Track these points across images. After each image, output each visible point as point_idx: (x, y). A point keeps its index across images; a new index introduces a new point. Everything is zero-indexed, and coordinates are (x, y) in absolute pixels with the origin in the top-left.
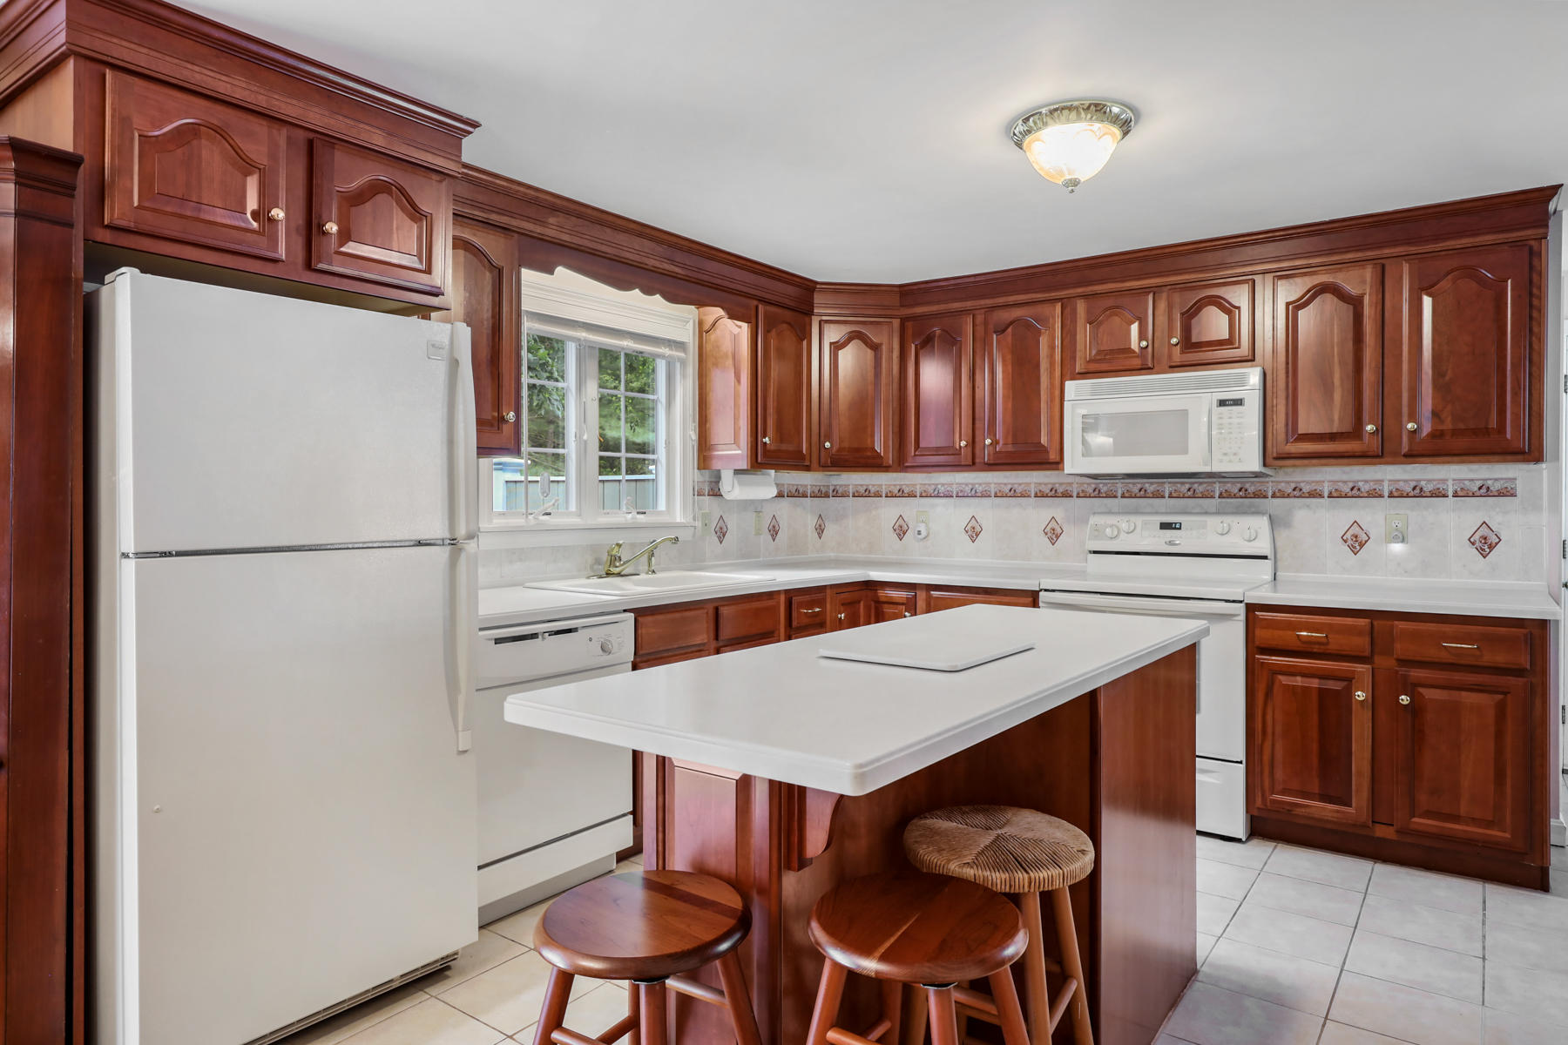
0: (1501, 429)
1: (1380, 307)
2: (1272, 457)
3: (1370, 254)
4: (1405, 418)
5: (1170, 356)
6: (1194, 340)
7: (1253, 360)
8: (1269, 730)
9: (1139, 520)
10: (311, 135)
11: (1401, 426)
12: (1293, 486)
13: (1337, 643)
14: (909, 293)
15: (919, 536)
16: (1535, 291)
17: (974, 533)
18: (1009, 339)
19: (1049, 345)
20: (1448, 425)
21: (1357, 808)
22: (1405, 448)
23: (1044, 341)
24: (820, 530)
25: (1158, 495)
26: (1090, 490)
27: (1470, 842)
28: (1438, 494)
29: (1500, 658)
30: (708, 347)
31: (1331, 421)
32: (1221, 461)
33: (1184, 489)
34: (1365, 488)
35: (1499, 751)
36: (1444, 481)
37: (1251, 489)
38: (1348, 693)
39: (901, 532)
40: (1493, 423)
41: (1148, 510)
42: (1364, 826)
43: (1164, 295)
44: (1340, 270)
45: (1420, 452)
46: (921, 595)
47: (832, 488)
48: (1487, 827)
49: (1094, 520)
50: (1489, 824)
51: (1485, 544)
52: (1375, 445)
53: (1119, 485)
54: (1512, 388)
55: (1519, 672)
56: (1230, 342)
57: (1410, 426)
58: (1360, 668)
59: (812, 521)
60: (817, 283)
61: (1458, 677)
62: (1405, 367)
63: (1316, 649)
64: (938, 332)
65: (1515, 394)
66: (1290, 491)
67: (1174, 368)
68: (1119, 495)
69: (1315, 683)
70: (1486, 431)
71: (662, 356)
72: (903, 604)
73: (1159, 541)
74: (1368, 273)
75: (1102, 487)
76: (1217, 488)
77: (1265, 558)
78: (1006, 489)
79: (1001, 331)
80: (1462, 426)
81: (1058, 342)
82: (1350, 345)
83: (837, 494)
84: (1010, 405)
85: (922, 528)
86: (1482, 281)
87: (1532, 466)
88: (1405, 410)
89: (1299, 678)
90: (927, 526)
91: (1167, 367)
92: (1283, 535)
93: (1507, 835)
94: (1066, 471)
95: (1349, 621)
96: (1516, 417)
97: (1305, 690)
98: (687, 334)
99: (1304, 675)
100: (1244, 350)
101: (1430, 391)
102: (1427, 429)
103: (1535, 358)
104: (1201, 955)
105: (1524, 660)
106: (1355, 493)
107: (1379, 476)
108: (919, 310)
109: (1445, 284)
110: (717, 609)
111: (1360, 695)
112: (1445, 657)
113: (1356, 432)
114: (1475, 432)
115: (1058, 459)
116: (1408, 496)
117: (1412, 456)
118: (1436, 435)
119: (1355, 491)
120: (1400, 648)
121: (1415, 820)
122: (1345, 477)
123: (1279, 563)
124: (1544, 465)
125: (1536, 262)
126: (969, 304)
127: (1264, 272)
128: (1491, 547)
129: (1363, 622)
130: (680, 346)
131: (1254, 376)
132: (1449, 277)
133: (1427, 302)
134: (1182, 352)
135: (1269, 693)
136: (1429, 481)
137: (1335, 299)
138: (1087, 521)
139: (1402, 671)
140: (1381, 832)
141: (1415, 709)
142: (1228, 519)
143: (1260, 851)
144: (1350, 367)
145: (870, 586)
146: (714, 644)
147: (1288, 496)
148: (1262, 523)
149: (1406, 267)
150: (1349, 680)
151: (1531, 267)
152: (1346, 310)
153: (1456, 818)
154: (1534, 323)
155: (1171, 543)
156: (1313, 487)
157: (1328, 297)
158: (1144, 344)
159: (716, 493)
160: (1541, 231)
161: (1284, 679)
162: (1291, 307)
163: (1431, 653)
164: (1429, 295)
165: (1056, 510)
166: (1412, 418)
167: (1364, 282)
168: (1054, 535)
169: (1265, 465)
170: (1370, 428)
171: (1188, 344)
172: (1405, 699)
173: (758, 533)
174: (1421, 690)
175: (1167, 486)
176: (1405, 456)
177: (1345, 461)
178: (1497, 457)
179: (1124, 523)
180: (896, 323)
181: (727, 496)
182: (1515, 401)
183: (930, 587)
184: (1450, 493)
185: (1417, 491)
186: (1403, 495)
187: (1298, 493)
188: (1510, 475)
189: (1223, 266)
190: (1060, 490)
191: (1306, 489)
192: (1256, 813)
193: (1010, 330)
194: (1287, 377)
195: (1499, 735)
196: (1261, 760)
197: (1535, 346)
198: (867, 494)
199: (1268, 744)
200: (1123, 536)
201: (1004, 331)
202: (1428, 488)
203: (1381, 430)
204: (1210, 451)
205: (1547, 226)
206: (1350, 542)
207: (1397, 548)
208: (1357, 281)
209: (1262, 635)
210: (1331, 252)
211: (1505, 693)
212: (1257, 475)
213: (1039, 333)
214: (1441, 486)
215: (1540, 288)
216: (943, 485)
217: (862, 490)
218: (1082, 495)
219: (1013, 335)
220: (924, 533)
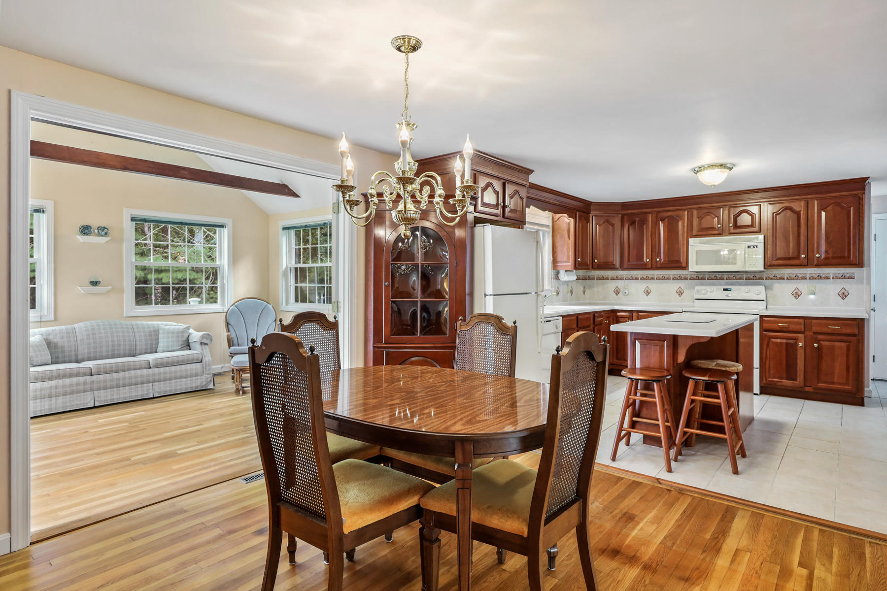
0: (849, 257)
1: (807, 215)
2: (767, 266)
3: (803, 197)
4: (815, 253)
5: (729, 230)
6: (738, 225)
7: (760, 232)
8: (768, 357)
9: (715, 288)
10: (504, 181)
11: (814, 255)
12: (774, 275)
13: (792, 327)
14: (625, 206)
15: (626, 294)
16: (861, 211)
17: (648, 293)
18: (666, 223)
19: (682, 226)
20: (831, 255)
21: (800, 381)
22: (815, 263)
23: (680, 224)
24: (584, 292)
25: (722, 279)
26: (695, 277)
27: (838, 391)
28: (827, 278)
29: (848, 331)
30: (556, 227)
31: (789, 253)
32: (749, 267)
33: (732, 276)
34: (800, 276)
35: (847, 361)
36: (829, 274)
37: (758, 276)
38: (796, 344)
39: (617, 292)
40: (846, 255)
41: (718, 284)
42: (802, 388)
43: (727, 209)
44: (793, 202)
45: (820, 264)
46: (635, 315)
47: (587, 276)
48: (844, 386)
49: (697, 288)
50: (844, 384)
51: (844, 295)
52: (805, 262)
53: (707, 275)
54: (853, 244)
55: (854, 335)
56: (752, 226)
57: (817, 255)
58: (801, 336)
59: (582, 289)
60: (592, 202)
61: (834, 337)
62: (815, 235)
63: (785, 330)
64: (637, 219)
65: (854, 245)
66: (772, 277)
67: (731, 234)
68: (707, 278)
69: (784, 341)
70: (844, 257)
71: (541, 230)
72: (627, 318)
73: (724, 295)
74: (803, 203)
75: (700, 277)
76: (745, 276)
77: (763, 301)
78: (661, 277)
79: (662, 220)
80: (835, 256)
81: (686, 224)
82: (796, 228)
83: (589, 278)
84: (667, 246)
85: (627, 291)
86: (843, 208)
87: (860, 269)
88: (815, 250)
89: (779, 340)
90: (628, 290)
91: (728, 234)
92: (769, 293)
93: (850, 388)
94: (690, 270)
95: (796, 320)
96: (854, 253)
97: (781, 343)
98: (549, 222)
99: (780, 338)
100: (757, 229)
101: (824, 244)
102: (823, 256)
103: (861, 233)
104: (755, 416)
105: (856, 331)
106: (797, 278)
107: (805, 272)
108: (629, 212)
109: (830, 208)
110: (577, 317)
111: (800, 344)
112: (829, 331)
113: (798, 257)
114: (840, 258)
115: (686, 266)
116: (816, 279)
117: (818, 265)
118: (826, 258)
119: (796, 277)
120: (815, 329)
121: (820, 384)
122: (793, 272)
123: (768, 303)
124: (864, 268)
125: (861, 201)
126: (650, 210)
127: (764, 202)
128: (846, 296)
129: (802, 321)
130: (547, 226)
131: (761, 237)
132: (831, 206)
133: (823, 214)
134: (734, 229)
135: (768, 345)
136: (824, 274)
137: (791, 212)
138: (694, 288)
139: (815, 336)
140: (807, 389)
141: (819, 349)
142: (749, 287)
143: (765, 397)
144: (796, 235)
145: (614, 312)
146: (577, 329)
147: (772, 279)
148: (762, 288)
149: (816, 202)
150: (796, 339)
151: (859, 203)
152: (795, 216)
153: (833, 383)
154: (860, 222)
155: (727, 296)
156: (781, 276)
157: (788, 212)
158: (719, 226)
159: (557, 278)
160: (863, 191)
161: (773, 340)
162: (774, 214)
163: (825, 330)
164: (824, 211)
165: (682, 284)
166: (818, 253)
167: (801, 207)
168: (680, 293)
169: (764, 268)
170: (803, 256)
171: (736, 226)
172: (816, 345)
173: (568, 293)
174: (821, 342)
175: (725, 275)
176: (816, 265)
177: (794, 267)
178: (847, 266)
179: (708, 288)
180: (620, 215)
181: (562, 280)
182: (854, 248)
183: (638, 312)
184: (831, 278)
185: (819, 277)
186: (814, 278)
187: (775, 278)
188: (853, 272)
189: (749, 199)
190: (683, 277)
191: (778, 276)
192: (763, 385)
193: (666, 220)
194: (773, 238)
195: (848, 356)
196: (765, 368)
197: (861, 229)
198: (603, 278)
199: (768, 362)
200: (709, 293)
201: (664, 220)
202: (823, 276)
203: (807, 256)
204: (745, 263)
205: (865, 190)
206: (795, 295)
207: (812, 297)
208: (799, 206)
209: (766, 326)
210: (789, 196)
211: (850, 342)
212: (761, 272)
213: (678, 221)
214: (828, 276)
215: (862, 210)
216: (635, 275)
217: (601, 277)
218: (692, 279)
219: (668, 221)
220: (627, 293)
